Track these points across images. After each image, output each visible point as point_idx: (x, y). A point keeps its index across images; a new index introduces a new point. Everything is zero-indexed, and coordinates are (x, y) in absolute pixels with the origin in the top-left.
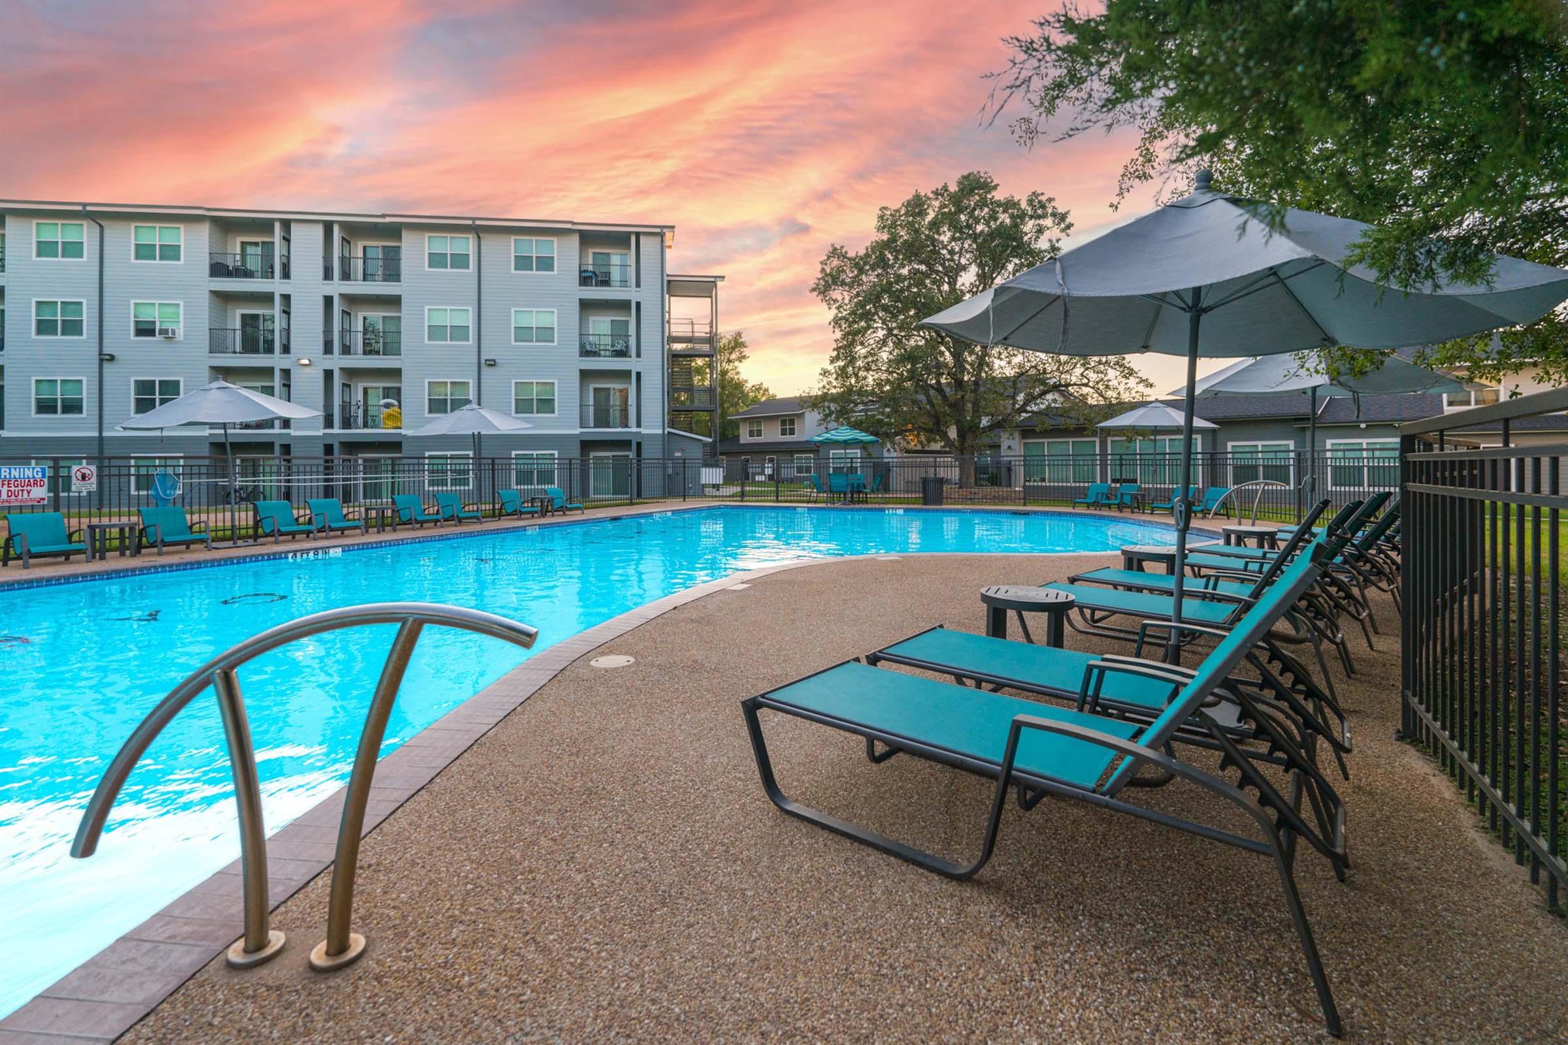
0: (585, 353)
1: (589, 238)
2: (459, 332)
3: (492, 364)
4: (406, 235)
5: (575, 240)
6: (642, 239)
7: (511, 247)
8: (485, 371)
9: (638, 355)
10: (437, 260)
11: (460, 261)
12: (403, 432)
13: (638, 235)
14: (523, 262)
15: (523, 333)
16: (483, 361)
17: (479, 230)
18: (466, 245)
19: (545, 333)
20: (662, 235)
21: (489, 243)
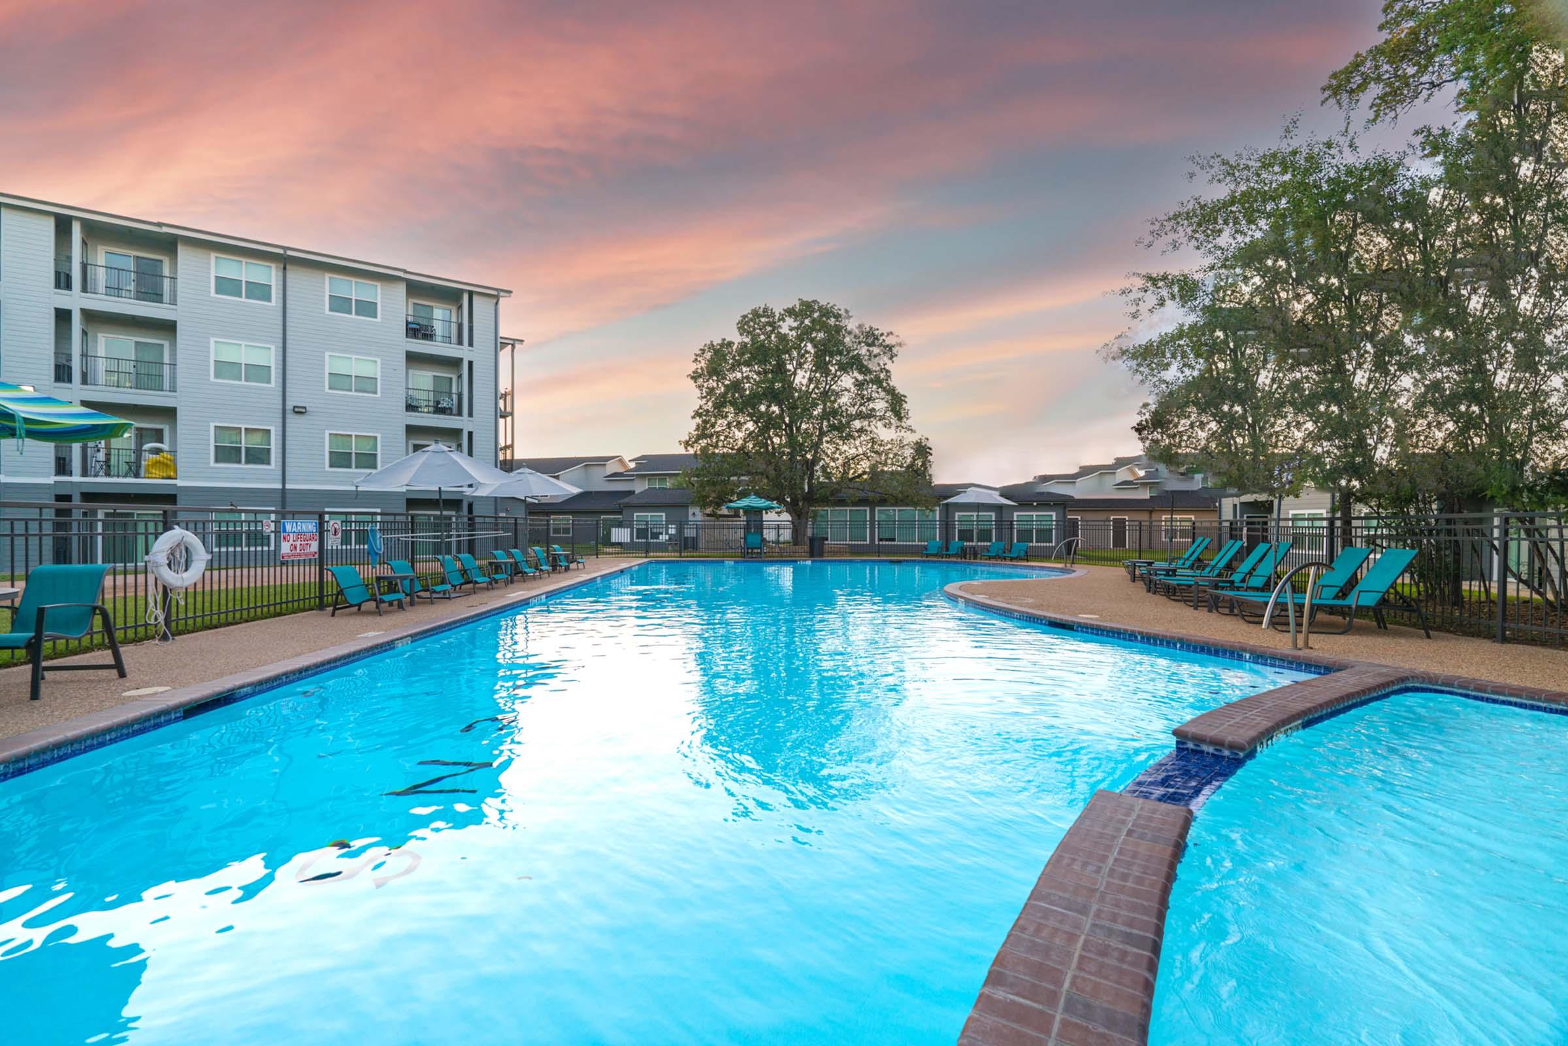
0: (411, 408)
1: (417, 289)
2: (258, 372)
3: (300, 411)
4: (182, 251)
5: (401, 289)
6: (475, 298)
7: (328, 284)
8: (292, 419)
9: (471, 414)
10: (226, 286)
11: (259, 291)
12: (179, 483)
13: (471, 294)
14: (340, 304)
15: (339, 381)
16: (289, 407)
17: (285, 260)
18: (268, 274)
19: (366, 384)
20: (497, 297)
21: (297, 277)
